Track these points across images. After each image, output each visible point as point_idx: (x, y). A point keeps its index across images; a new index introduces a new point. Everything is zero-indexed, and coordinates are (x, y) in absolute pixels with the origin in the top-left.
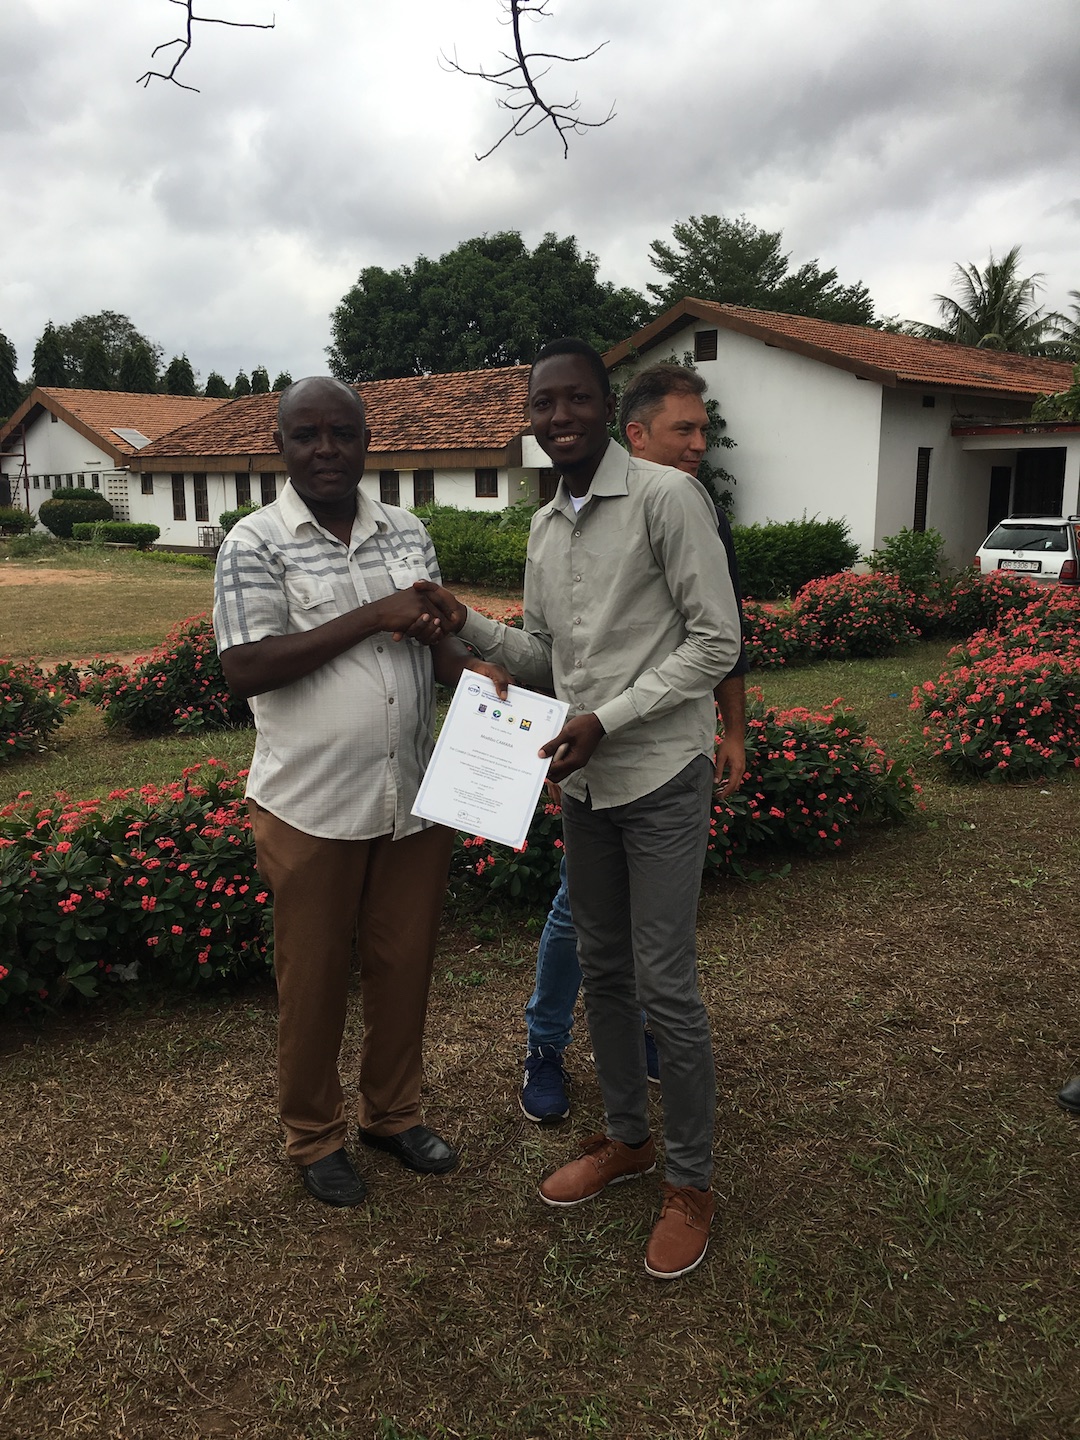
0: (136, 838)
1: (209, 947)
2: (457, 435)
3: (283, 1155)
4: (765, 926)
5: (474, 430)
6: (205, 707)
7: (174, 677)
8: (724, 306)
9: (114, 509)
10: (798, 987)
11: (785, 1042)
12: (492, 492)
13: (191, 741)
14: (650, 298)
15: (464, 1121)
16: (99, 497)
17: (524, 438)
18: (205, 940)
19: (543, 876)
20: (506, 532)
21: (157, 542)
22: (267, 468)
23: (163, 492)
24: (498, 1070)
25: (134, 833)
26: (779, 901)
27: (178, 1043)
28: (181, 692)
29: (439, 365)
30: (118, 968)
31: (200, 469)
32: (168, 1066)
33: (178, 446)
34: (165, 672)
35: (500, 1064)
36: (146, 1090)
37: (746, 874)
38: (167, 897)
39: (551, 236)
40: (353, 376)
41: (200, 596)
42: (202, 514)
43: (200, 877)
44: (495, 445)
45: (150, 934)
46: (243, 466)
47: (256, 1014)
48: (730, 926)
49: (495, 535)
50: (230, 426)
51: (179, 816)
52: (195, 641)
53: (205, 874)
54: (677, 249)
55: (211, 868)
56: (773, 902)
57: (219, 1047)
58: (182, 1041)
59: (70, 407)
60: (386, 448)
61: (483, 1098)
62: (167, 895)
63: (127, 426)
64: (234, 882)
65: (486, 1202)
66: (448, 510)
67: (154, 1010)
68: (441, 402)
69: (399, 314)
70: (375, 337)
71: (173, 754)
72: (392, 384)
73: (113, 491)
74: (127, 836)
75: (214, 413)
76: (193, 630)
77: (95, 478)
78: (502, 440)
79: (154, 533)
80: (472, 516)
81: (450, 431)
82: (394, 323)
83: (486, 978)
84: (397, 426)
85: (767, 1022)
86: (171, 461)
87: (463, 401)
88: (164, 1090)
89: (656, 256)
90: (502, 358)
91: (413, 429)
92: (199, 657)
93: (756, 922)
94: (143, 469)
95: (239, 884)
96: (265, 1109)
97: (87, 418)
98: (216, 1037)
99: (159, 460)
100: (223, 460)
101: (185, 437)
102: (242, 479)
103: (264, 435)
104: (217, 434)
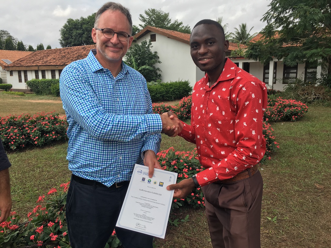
8: (157, 28)
9: (3, 80)
22: (43, 69)
29: (88, 43)
31: (25, 69)
33: (19, 63)
40: (66, 46)
42: (26, 81)
46: (36, 68)
50: (33, 58)
54: (146, 16)
63: (6, 58)
70: (72, 36)
72: (76, 47)
73: (2, 75)
75: (29, 55)
79: (11, 86)
82: (76, 33)
86: (17, 67)
89: (141, 18)
94: (10, 69)
99: (14, 67)
100: (31, 67)
101: (21, 61)
102: (36, 72)
103: (42, 60)
104: (30, 60)
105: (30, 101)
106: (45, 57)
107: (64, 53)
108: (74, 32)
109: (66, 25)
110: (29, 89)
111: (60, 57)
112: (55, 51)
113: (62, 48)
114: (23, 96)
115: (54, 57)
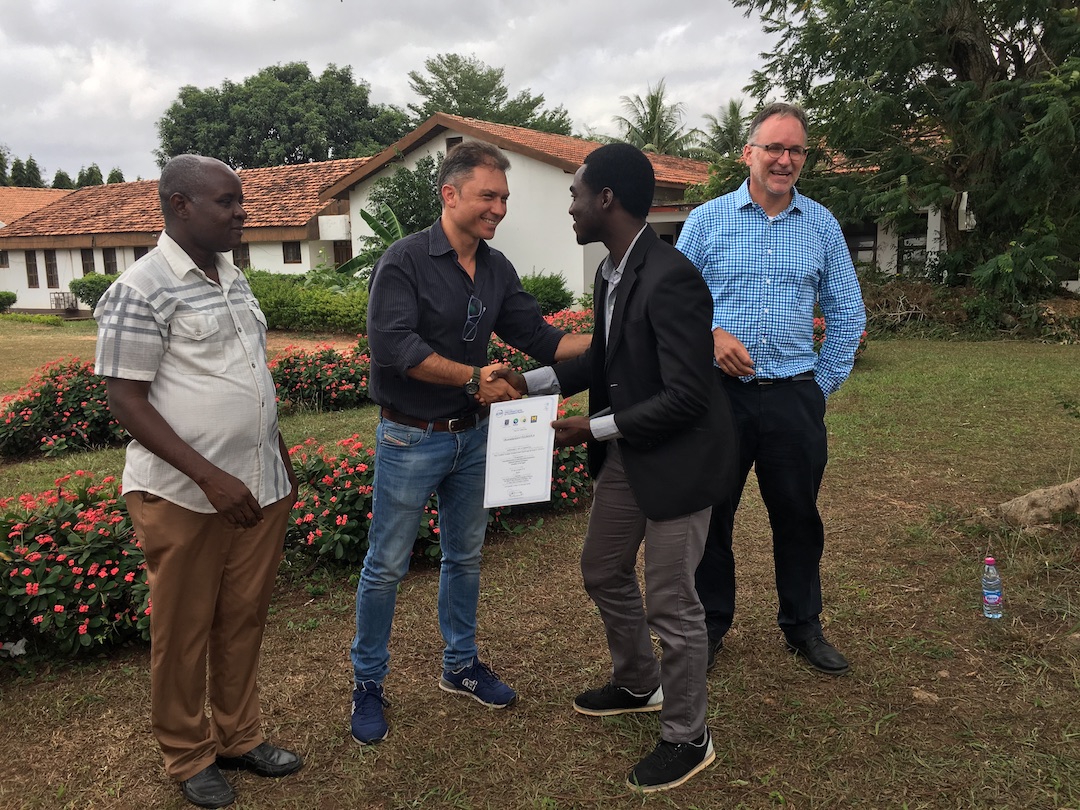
0: (19, 537)
1: (87, 620)
2: (266, 216)
3: (164, 775)
4: (528, 564)
5: (280, 212)
6: (68, 434)
7: (39, 411)
8: (466, 119)
10: (555, 605)
11: (549, 644)
12: (298, 259)
13: (57, 462)
14: (410, 113)
15: (311, 732)
17: (320, 217)
18: (84, 615)
19: (361, 541)
20: (310, 289)
21: (14, 306)
22: (108, 244)
23: (17, 264)
24: (334, 690)
25: (16, 533)
26: (536, 545)
27: (65, 700)
28: (46, 423)
29: (248, 163)
30: (8, 646)
31: (49, 246)
32: (59, 719)
33: (30, 228)
34: (31, 407)
35: (336, 686)
36: (41, 740)
37: (511, 528)
38: (48, 582)
39: (331, 66)
41: (56, 347)
42: (53, 282)
43: (76, 564)
44: (297, 223)
45: (36, 613)
46: (87, 243)
47: (130, 670)
48: (503, 567)
49: (301, 292)
50: (74, 211)
51: (55, 518)
52: (56, 381)
53: (80, 562)
54: (428, 77)
55: (86, 556)
56: (532, 547)
57: (101, 699)
58: (69, 698)
61: (324, 713)
62: (48, 581)
64: (106, 566)
65: (333, 790)
66: (261, 274)
67: (42, 676)
69: (212, 125)
70: (195, 142)
71: (42, 473)
74: (10, 536)
75: (60, 201)
76: (53, 372)
78: (302, 219)
79: (12, 299)
80: (283, 278)
82: (209, 132)
83: (320, 622)
85: (534, 633)
86: (24, 240)
87: (269, 190)
88: (57, 737)
89: (414, 83)
90: (299, 157)
92: (60, 394)
93: (521, 562)
95: (109, 568)
96: (146, 742)
98: (98, 692)
99: (13, 240)
100: (69, 238)
101: (35, 221)
102: (87, 255)
103: (104, 218)
104: (63, 218)
106: (112, 208)
108: (202, 129)
109: (175, 105)
110: (63, 307)
114: (57, 325)
115: (144, 208)
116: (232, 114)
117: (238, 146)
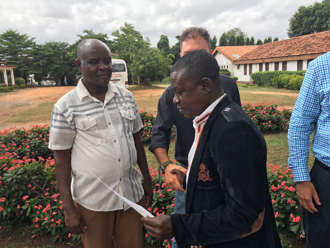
2: (321, 49)
5: (327, 47)
9: (231, 73)
16: (228, 71)
21: (237, 81)
22: (267, 61)
23: (242, 68)
29: (319, 30)
31: (250, 62)
33: (246, 57)
40: (294, 36)
46: (261, 61)
50: (259, 52)
59: (223, 50)
60: (299, 54)
63: (235, 54)
68: (317, 40)
69: (309, 18)
70: (301, 25)
72: (304, 37)
73: (231, 69)
75: (256, 49)
77: (228, 66)
81: (319, 48)
82: (307, 21)
84: (303, 48)
86: (244, 61)
87: (324, 39)
91: (308, 48)
94: (237, 64)
97: (227, 53)
99: (241, 61)
100: (256, 60)
101: (248, 55)
102: (261, 65)
103: (267, 53)
104: (256, 54)
105: (251, 92)
106: (270, 50)
107: (291, 44)
108: (305, 20)
109: (296, 13)
110: (252, 81)
111: (286, 48)
112: (281, 42)
113: (289, 38)
114: (246, 87)
115: (280, 49)
116: (316, 13)
117: (318, 25)
